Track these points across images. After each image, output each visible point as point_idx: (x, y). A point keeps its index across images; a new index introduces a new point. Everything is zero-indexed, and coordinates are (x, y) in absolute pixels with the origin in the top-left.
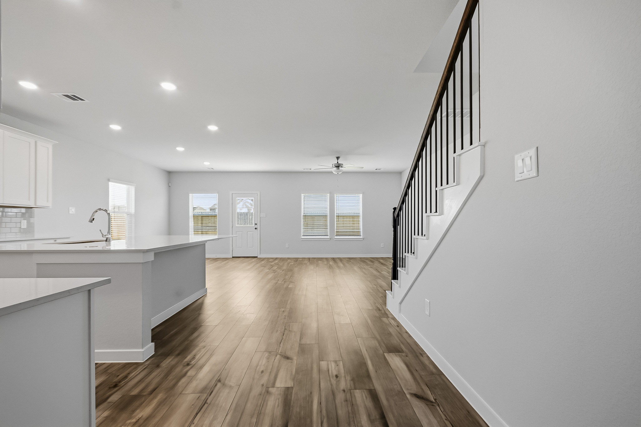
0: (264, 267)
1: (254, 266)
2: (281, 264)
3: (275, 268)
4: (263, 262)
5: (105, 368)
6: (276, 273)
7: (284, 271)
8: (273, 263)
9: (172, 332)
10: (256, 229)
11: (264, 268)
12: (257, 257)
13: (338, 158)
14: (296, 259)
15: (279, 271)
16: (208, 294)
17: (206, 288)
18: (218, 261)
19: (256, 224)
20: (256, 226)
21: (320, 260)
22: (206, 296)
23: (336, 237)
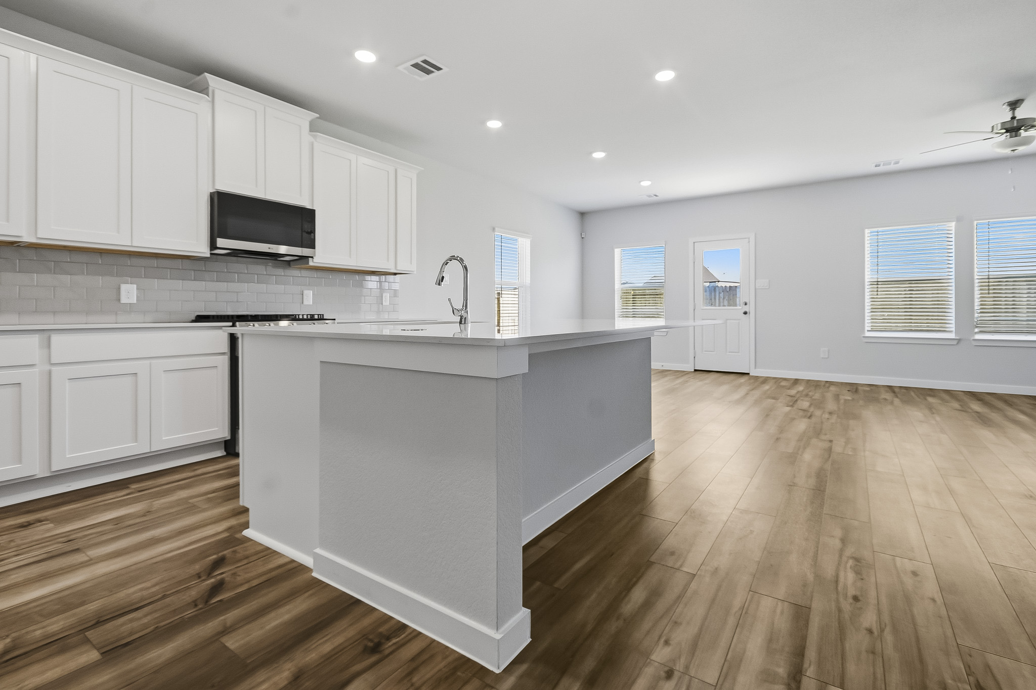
0: (774, 398)
1: (747, 394)
2: (817, 396)
3: (805, 404)
4: (766, 387)
5: (413, 659)
6: (813, 419)
7: (835, 417)
8: (793, 392)
9: (578, 566)
10: (745, 313)
11: (774, 401)
12: (748, 374)
13: (1014, 105)
14: (854, 388)
15: (818, 413)
16: (657, 457)
17: (652, 439)
18: (666, 376)
19: (746, 304)
20: (746, 309)
21: (930, 396)
22: (653, 460)
23: (978, 337)
